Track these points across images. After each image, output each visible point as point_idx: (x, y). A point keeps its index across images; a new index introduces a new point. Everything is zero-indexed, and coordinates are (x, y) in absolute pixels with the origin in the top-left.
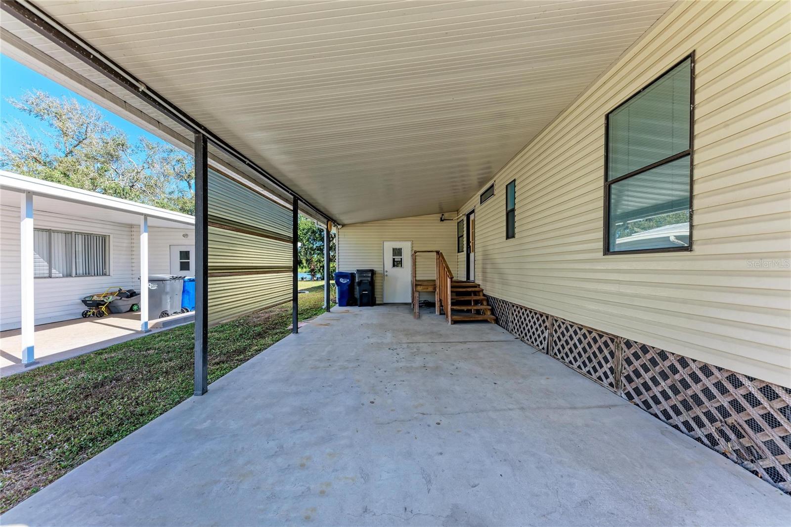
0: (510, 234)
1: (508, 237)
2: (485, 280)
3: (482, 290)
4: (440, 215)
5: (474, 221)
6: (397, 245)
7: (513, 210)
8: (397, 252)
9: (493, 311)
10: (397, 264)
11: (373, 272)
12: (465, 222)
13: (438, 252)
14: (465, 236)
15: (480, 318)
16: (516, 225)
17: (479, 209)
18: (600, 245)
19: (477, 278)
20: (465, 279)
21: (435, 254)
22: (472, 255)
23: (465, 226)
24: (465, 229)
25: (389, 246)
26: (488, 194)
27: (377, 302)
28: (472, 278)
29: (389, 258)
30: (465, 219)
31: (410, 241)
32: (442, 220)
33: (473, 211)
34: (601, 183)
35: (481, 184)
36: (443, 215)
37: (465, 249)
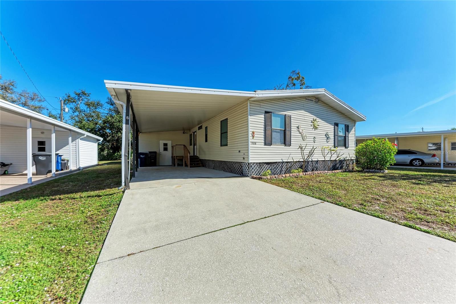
0: (206, 141)
1: (206, 142)
2: (200, 154)
3: (199, 158)
4: (183, 131)
5: (196, 135)
6: (165, 142)
7: (207, 135)
8: (165, 145)
9: (202, 164)
10: (166, 149)
11: (155, 153)
12: (193, 135)
13: (184, 145)
14: (193, 140)
15: (198, 165)
16: (208, 138)
17: (198, 131)
18: (220, 145)
19: (197, 154)
20: (193, 155)
21: (183, 146)
22: (195, 146)
23: (193, 136)
24: (193, 137)
25: (162, 143)
26: (200, 128)
27: (157, 165)
28: (195, 155)
29: (162, 147)
30: (193, 134)
31: (170, 140)
32: (184, 133)
33: (196, 132)
34: (220, 133)
35: (199, 124)
36: (184, 131)
37: (193, 144)
